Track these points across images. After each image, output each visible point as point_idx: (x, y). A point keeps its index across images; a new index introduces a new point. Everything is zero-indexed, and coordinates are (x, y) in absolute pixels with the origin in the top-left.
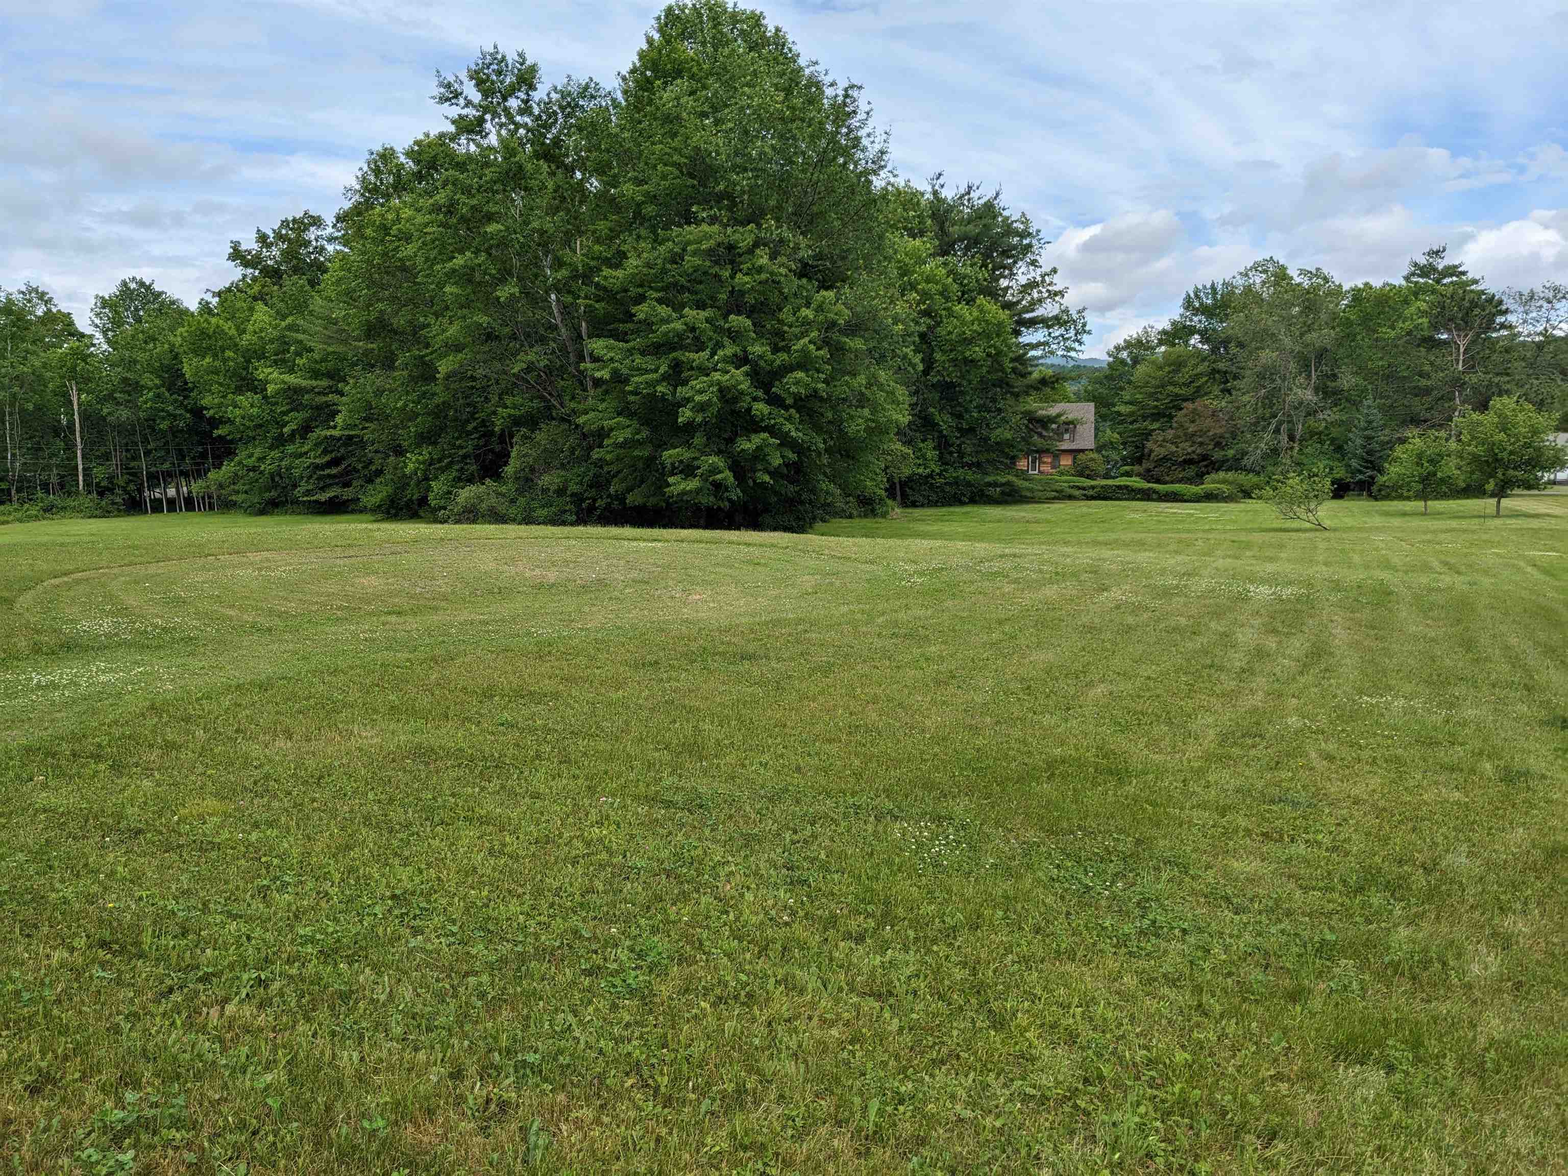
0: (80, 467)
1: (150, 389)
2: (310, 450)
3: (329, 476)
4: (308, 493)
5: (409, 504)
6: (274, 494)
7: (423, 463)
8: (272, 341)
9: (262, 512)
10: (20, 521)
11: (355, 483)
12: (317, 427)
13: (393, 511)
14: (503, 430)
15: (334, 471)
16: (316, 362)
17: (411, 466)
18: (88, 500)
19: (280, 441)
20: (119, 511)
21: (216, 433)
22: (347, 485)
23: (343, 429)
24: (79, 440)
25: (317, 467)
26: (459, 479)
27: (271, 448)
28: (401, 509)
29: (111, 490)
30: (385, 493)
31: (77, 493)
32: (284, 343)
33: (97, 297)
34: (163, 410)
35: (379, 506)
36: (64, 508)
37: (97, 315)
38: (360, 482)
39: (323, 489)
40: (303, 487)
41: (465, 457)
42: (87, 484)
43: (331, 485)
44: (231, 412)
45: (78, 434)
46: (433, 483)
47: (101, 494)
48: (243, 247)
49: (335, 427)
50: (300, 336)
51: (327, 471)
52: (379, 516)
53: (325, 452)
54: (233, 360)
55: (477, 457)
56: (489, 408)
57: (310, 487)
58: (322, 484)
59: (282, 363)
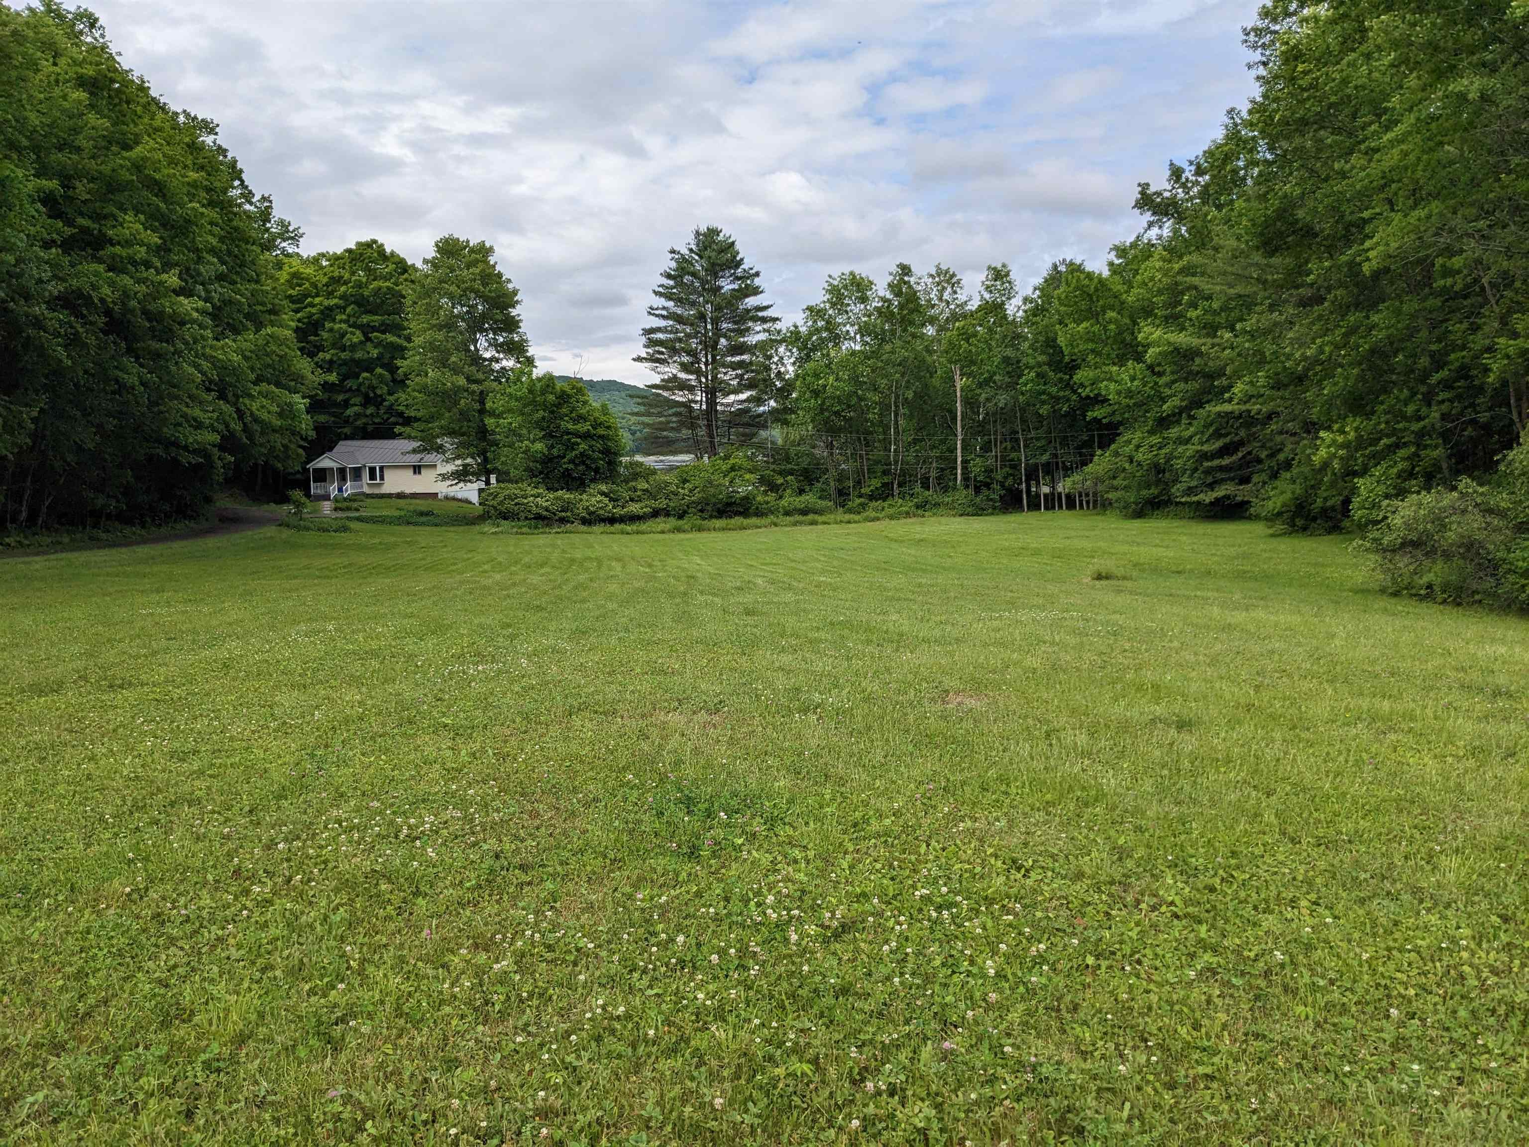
0: (959, 459)
1: (1032, 368)
2: (1196, 434)
3: (1221, 468)
4: (1190, 491)
5: (1325, 512)
6: (1154, 491)
7: (1346, 445)
8: (1160, 292)
9: (1139, 514)
10: (891, 517)
11: (1255, 478)
12: (1208, 402)
13: (1299, 522)
14: (1505, 383)
15: (1226, 461)
16: (1215, 313)
17: (1323, 453)
18: (962, 495)
19: (1163, 423)
20: (994, 508)
21: (1090, 415)
22: (1245, 480)
23: (1241, 402)
24: (959, 429)
25: (1205, 456)
26: (1410, 474)
27: (1152, 432)
28: (1314, 519)
29: (988, 486)
30: (1288, 495)
31: (955, 488)
32: (1175, 292)
33: (989, 268)
34: (1044, 393)
35: (1280, 514)
36: (937, 505)
37: (988, 288)
38: (1264, 477)
39: (1211, 486)
40: (1186, 481)
41: (1421, 434)
42: (966, 479)
43: (1223, 480)
44: (1109, 389)
45: (959, 423)
46: (1359, 482)
47: (977, 490)
48: (1152, 189)
49: (1230, 400)
50: (1196, 280)
51: (1216, 462)
52: (1280, 527)
53: (1217, 435)
54: (1116, 321)
55: (1445, 436)
56: (1479, 341)
57: (1194, 483)
58: (1210, 480)
59: (1174, 320)
